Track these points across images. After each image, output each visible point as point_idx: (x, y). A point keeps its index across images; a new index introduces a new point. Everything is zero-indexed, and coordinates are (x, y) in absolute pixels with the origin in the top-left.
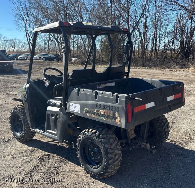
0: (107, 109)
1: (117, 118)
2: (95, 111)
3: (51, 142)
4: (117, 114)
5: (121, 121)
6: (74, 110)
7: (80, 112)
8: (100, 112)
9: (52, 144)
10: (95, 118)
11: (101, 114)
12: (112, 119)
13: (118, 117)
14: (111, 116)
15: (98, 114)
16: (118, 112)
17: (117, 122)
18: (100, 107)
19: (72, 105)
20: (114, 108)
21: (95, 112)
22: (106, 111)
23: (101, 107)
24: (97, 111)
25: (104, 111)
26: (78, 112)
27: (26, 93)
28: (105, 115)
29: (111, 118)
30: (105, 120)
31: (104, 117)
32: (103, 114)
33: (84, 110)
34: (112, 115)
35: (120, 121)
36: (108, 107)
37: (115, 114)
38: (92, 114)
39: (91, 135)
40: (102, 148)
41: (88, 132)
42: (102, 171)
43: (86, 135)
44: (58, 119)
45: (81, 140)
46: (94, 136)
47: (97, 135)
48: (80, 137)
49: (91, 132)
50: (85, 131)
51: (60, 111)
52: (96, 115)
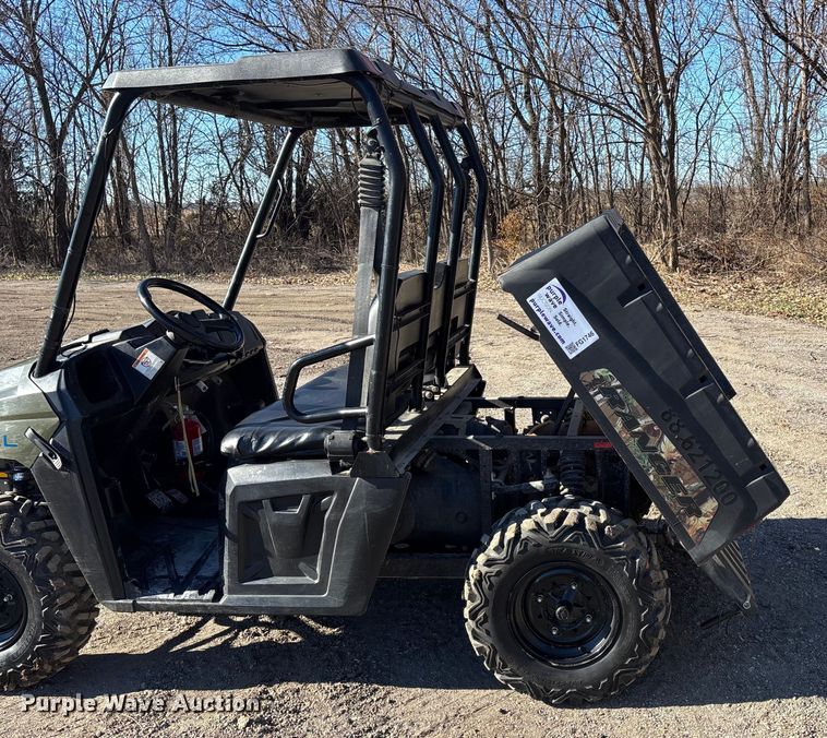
0: (694, 462)
1: (699, 514)
2: (642, 422)
3: (190, 642)
4: (710, 506)
5: (708, 535)
6: (554, 323)
7: (570, 357)
8: (659, 442)
9: (199, 649)
10: (618, 434)
11: (655, 449)
12: (682, 500)
13: (706, 516)
14: (685, 491)
15: (643, 439)
16: (721, 503)
17: (689, 526)
18: (674, 428)
19: (560, 296)
20: (722, 482)
21: (638, 425)
22: (685, 463)
23: (676, 431)
24: (649, 428)
25: (677, 454)
26: (563, 347)
27: (57, 419)
28: (668, 468)
29: (680, 494)
30: (652, 478)
31: (659, 470)
32: (663, 455)
33: (599, 371)
34: (694, 491)
35: (700, 532)
36: (704, 458)
37: (705, 501)
38: (619, 414)
39: (559, 539)
40: (623, 575)
41: (538, 528)
42: (623, 666)
43: (530, 544)
44: (326, 516)
45: (498, 573)
46: (577, 541)
47: (592, 532)
48: (490, 563)
49: (556, 528)
50: (518, 533)
51: (353, 475)
52: (634, 435)
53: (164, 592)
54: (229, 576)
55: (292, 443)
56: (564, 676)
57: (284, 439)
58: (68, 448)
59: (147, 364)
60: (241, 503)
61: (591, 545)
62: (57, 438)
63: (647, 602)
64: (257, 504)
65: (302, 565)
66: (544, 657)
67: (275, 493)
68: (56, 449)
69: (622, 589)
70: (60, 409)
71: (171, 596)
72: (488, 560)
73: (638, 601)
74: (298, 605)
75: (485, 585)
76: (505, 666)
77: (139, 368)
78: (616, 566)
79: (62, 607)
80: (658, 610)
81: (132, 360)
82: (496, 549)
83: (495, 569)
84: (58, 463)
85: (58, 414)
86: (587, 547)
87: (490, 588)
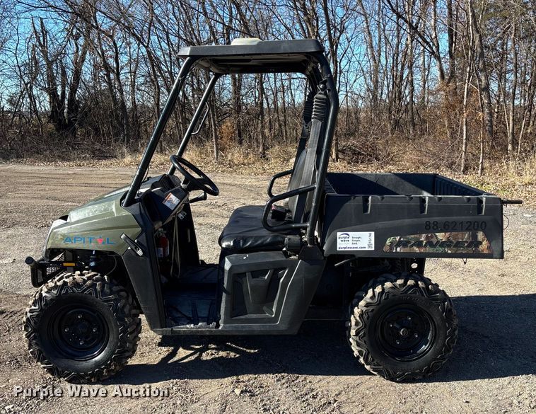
0: (456, 229)
2: (423, 239)
4: (480, 236)
5: (492, 245)
6: (355, 246)
7: (373, 249)
8: (437, 238)
10: (420, 253)
12: (469, 246)
13: (483, 241)
14: (466, 242)
15: (430, 243)
16: (483, 230)
17: (483, 251)
18: (435, 227)
19: (346, 236)
20: (474, 224)
21: (422, 241)
22: (454, 233)
23: (437, 227)
24: (427, 237)
25: (448, 234)
26: (367, 249)
27: (140, 229)
28: (451, 242)
30: (449, 252)
31: (449, 246)
33: (388, 242)
34: (469, 238)
36: (458, 224)
37: (477, 236)
38: (412, 246)
39: (406, 292)
40: (439, 310)
41: (394, 287)
42: (436, 359)
43: (390, 295)
44: (281, 280)
45: (373, 310)
46: (415, 293)
47: (423, 288)
48: (367, 305)
49: (404, 286)
50: (383, 289)
51: (299, 259)
52: (425, 246)
53: (188, 323)
54: (225, 314)
55: (262, 243)
56: (404, 366)
57: (258, 241)
58: (145, 245)
59: (170, 201)
60: (234, 274)
61: (423, 295)
62: (139, 239)
63: (450, 325)
64: (244, 274)
65: (265, 308)
66: (394, 355)
67: (255, 269)
68: (139, 245)
69: (438, 318)
70: (142, 223)
71: (192, 326)
72: (367, 304)
73: (445, 324)
74: (262, 329)
75: (365, 317)
76: (373, 360)
77: (166, 204)
78: (435, 306)
79: (130, 333)
80: (455, 330)
81: (163, 199)
82: (371, 298)
83: (370, 308)
84: (140, 252)
85: (141, 226)
86: (421, 296)
87: (368, 319)
